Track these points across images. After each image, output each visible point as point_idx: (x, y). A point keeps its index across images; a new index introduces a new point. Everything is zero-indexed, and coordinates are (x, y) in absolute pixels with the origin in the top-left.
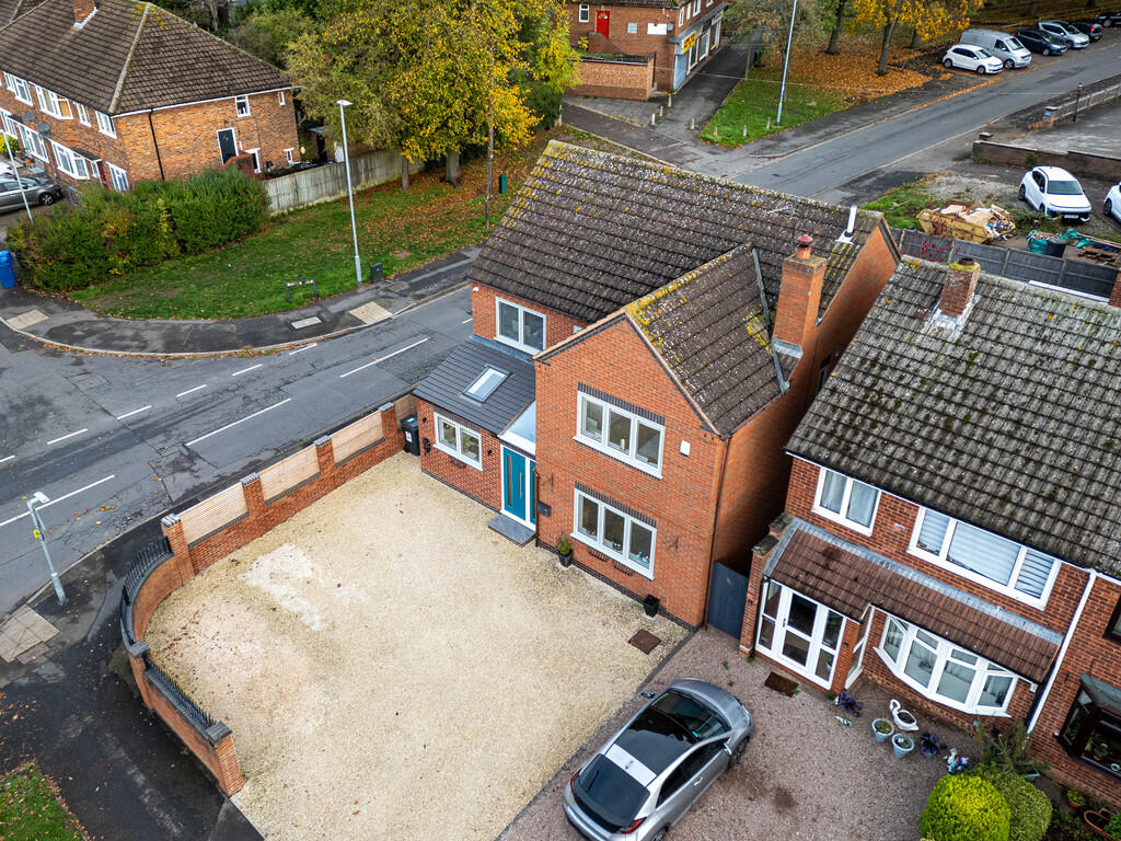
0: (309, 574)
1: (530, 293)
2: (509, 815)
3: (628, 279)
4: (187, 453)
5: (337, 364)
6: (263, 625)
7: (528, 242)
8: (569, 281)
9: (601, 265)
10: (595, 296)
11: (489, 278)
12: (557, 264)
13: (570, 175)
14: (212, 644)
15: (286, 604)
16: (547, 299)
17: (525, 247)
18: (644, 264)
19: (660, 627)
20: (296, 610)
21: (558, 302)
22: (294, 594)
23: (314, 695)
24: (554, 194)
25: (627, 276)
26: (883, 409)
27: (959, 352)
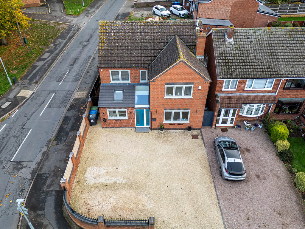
0: (105, 171)
1: (123, 66)
2: (213, 188)
3: (150, 53)
4: (15, 163)
5: (34, 113)
6: (109, 191)
7: (112, 52)
8: (133, 59)
9: (140, 52)
10: (143, 60)
11: (106, 66)
12: (126, 55)
13: (113, 29)
14: (101, 206)
15: (108, 182)
16: (130, 65)
17: (112, 53)
18: (152, 48)
19: (194, 132)
20: (113, 182)
21: (133, 65)
22: (107, 178)
23: (143, 198)
24: (111, 36)
25: (149, 52)
26: (231, 63)
27: (236, 46)
